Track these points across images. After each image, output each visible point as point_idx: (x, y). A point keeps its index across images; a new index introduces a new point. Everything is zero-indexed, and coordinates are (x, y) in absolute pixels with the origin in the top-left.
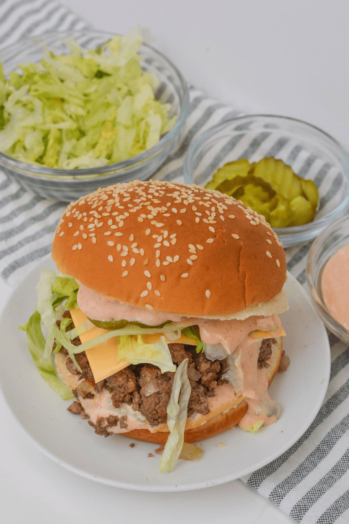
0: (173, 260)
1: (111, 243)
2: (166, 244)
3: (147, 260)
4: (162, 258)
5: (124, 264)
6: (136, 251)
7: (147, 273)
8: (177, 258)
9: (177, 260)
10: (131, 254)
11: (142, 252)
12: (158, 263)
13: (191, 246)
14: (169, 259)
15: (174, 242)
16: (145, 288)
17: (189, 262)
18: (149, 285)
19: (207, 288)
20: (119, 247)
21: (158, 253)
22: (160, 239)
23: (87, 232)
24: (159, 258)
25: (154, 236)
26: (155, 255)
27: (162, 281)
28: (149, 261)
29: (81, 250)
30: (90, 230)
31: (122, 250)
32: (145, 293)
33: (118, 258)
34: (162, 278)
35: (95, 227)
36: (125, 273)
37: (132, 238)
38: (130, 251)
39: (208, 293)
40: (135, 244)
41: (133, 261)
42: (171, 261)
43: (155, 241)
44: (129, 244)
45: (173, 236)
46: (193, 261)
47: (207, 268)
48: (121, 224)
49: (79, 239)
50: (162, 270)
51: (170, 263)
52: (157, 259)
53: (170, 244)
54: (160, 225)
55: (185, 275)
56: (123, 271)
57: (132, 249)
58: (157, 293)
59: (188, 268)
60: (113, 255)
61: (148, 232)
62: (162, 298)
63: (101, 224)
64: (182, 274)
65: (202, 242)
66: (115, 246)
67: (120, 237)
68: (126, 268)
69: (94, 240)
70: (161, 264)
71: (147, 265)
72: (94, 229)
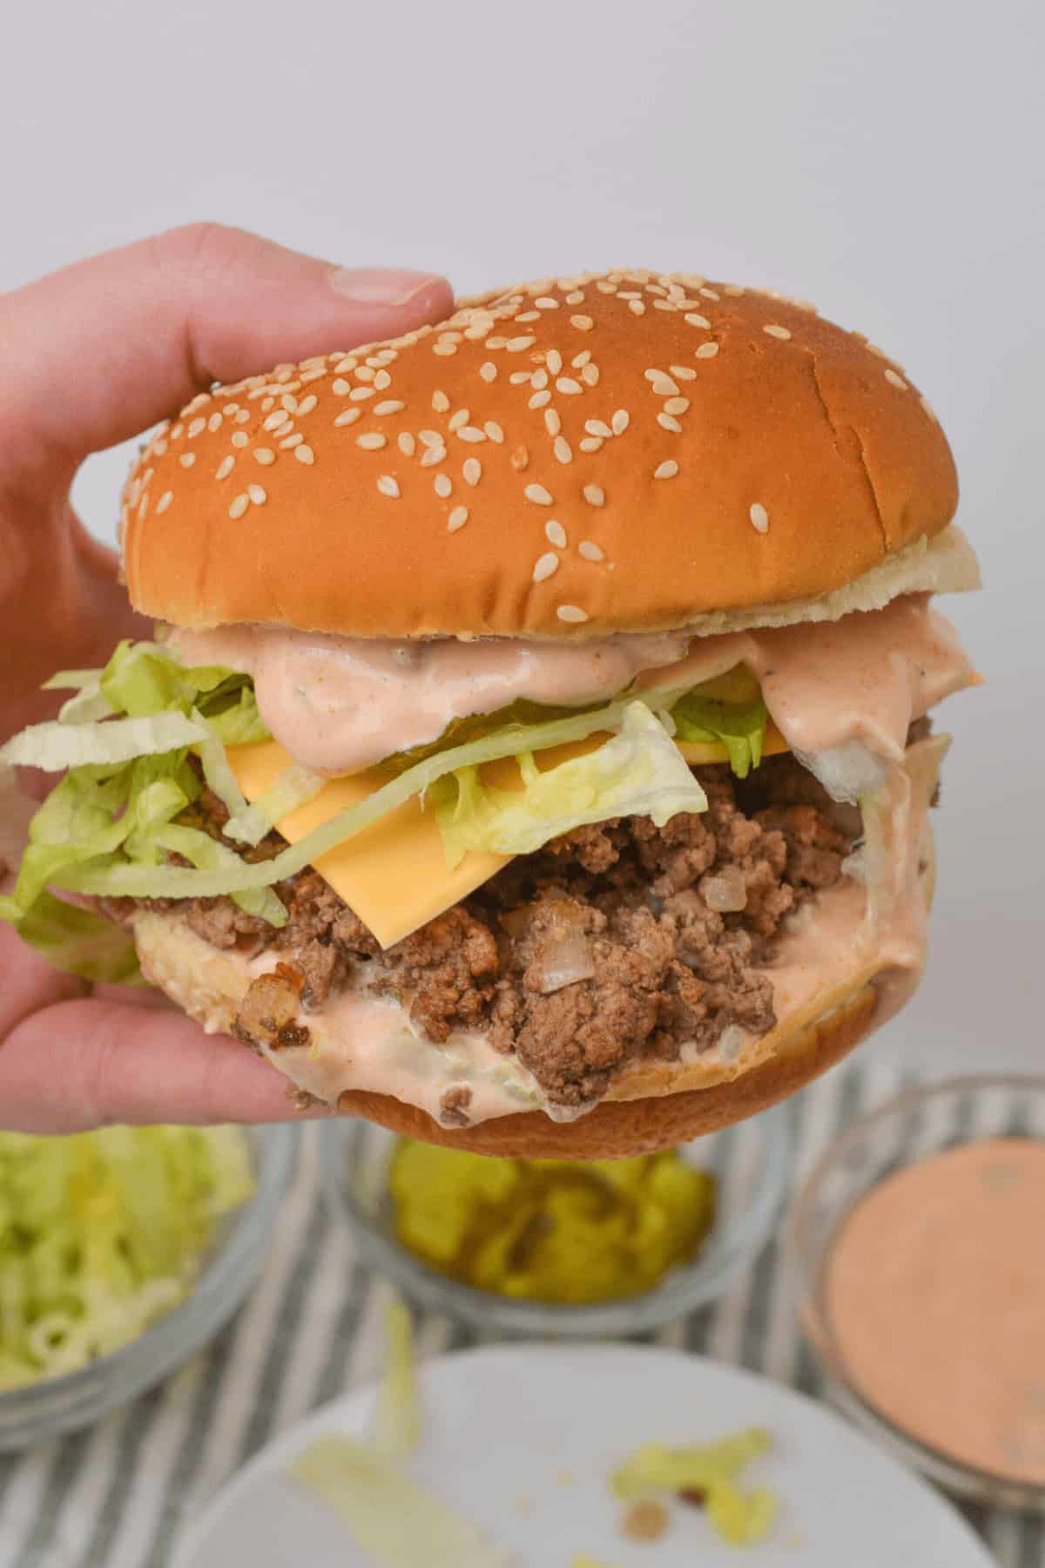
0: (610, 426)
1: (371, 441)
2: (567, 386)
3: (521, 450)
4: (572, 431)
5: (443, 487)
6: (471, 435)
7: (536, 493)
8: (621, 419)
9: (625, 424)
10: (456, 451)
11: (494, 431)
12: (562, 453)
13: (653, 375)
14: (594, 427)
15: (591, 376)
16: (545, 546)
17: (666, 421)
18: (555, 531)
19: (749, 498)
20: (405, 443)
21: (551, 420)
22: (539, 380)
23: (270, 440)
24: (561, 432)
25: (516, 379)
26: (543, 428)
27: (595, 507)
28: (529, 453)
29: (264, 505)
30: (277, 434)
31: (419, 447)
32: (546, 565)
33: (413, 476)
34: (593, 494)
35: (291, 417)
36: (458, 517)
37: (440, 401)
38: (450, 439)
39: (758, 514)
40: (462, 416)
41: (472, 470)
42: (607, 433)
43: (527, 389)
44: (439, 423)
45: (581, 360)
46: (678, 417)
47: (732, 433)
48: (383, 381)
49: (247, 472)
50: (584, 468)
51: (605, 439)
52: (554, 438)
53: (583, 384)
54: (519, 344)
55: (667, 469)
56: (447, 514)
57: (455, 433)
58: (590, 550)
59: (670, 445)
60: (394, 473)
61: (488, 372)
62: (611, 566)
63: (310, 402)
64: (656, 468)
65: (687, 359)
66: (390, 444)
67: (396, 413)
68: (453, 499)
69: (305, 455)
70: (575, 449)
71: (525, 469)
72: (290, 425)
